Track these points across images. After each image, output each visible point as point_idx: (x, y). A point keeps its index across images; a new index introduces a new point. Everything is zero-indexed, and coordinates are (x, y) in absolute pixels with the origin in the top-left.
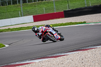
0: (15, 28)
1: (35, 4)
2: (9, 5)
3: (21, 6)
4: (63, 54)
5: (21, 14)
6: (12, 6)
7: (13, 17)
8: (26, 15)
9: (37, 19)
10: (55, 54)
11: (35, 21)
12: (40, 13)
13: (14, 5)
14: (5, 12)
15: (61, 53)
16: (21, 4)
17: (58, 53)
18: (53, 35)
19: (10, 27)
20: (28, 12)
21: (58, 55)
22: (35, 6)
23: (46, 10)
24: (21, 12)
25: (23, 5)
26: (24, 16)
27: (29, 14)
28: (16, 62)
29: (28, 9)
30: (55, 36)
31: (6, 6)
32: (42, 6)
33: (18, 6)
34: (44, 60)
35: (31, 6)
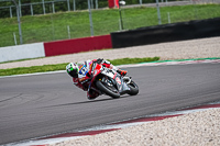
1: (49, 17)
3: (18, 23)
5: (18, 40)
8: (29, 42)
9: (52, 50)
11: (48, 54)
12: (59, 37)
13: (2, 19)
16: (19, 16)
20: (34, 34)
22: (49, 23)
23: (71, 30)
24: (17, 34)
25: (22, 20)
26: (24, 43)
27: (35, 40)
29: (34, 28)
32: (63, 21)
33: (11, 22)
34: (66, 139)
35: (40, 22)
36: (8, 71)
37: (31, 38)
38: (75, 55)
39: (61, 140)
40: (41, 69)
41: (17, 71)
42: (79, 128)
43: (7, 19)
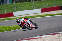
0: (30, 16)
1: (42, 1)
2: (26, 2)
4: (59, 33)
6: (28, 2)
7: (28, 10)
8: (37, 8)
9: (43, 11)
10: (54, 32)
11: (42, 12)
12: (45, 7)
13: (29, 2)
14: (24, 6)
15: (58, 31)
16: (34, 1)
17: (56, 32)
18: (29, 25)
19: (26, 16)
20: (38, 6)
21: (56, 33)
22: (42, 3)
23: (49, 5)
24: (33, 6)
26: (35, 9)
27: (38, 8)
28: (30, 37)
29: (38, 4)
30: (30, 25)
31: (24, 3)
32: (46, 3)
33: (32, 3)
35: (40, 3)
36: (31, 17)
37: (37, 7)
38: (50, 12)
39: (46, 36)
40: (40, 16)
41: (33, 17)
42: (51, 33)
43: (30, 2)
